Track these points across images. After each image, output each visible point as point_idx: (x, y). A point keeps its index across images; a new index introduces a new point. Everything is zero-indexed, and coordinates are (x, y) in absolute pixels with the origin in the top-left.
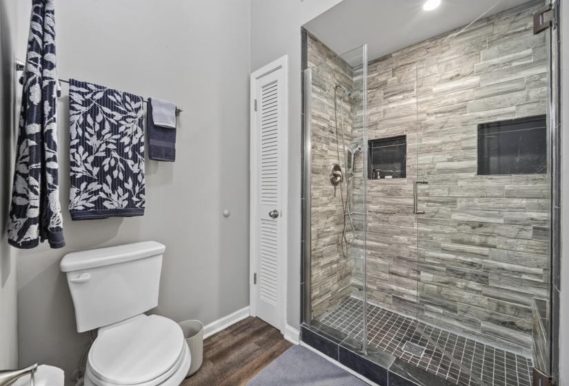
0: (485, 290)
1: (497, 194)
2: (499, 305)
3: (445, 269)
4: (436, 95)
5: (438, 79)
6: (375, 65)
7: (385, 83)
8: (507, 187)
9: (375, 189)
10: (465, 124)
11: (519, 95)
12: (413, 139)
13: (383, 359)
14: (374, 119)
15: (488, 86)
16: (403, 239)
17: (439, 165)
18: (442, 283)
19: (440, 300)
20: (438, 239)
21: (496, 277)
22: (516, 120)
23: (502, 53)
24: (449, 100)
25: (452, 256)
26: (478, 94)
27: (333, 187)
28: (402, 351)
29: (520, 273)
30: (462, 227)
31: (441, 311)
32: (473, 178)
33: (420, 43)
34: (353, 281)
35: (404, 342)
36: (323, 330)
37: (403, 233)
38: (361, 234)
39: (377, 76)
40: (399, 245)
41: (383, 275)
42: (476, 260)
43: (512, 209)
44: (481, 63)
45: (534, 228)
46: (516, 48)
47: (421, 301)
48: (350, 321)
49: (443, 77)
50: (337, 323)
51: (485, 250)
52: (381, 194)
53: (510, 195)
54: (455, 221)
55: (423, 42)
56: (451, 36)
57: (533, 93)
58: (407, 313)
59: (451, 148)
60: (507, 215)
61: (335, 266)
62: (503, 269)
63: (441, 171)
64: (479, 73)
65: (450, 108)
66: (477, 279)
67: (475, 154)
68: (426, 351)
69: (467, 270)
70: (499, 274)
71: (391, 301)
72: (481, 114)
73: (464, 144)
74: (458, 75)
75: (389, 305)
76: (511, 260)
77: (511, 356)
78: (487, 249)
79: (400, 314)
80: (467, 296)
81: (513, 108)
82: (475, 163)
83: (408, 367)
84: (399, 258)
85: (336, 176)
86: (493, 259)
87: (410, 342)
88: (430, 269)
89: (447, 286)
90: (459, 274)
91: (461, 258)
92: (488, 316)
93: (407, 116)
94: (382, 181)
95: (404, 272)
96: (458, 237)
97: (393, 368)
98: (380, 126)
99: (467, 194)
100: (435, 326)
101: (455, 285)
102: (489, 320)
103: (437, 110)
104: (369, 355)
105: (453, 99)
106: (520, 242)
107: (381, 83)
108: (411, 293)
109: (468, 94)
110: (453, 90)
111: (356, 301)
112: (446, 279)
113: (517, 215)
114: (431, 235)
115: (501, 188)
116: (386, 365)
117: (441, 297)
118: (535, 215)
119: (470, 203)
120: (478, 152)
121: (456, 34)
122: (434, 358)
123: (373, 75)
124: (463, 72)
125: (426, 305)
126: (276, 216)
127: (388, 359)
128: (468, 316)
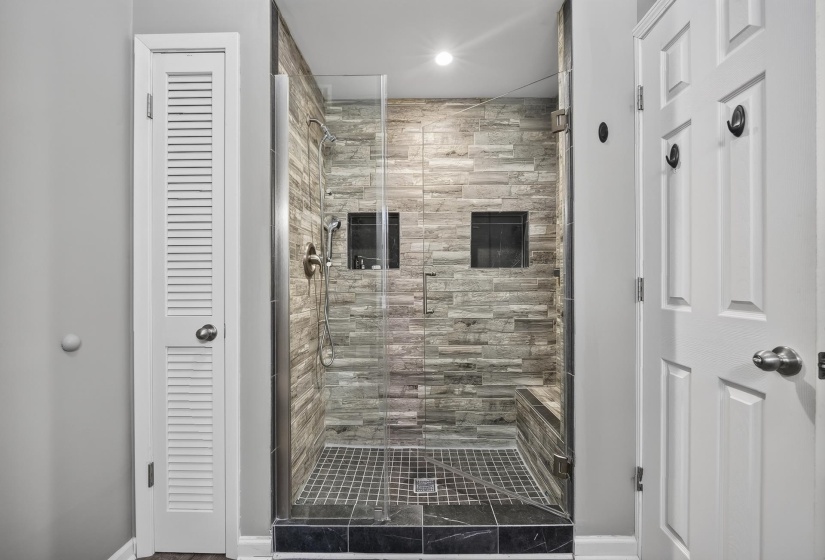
0: (480, 392)
1: (487, 288)
2: (492, 404)
3: (442, 376)
4: (432, 170)
5: (434, 151)
6: (358, 107)
7: (371, 137)
8: (495, 280)
9: (360, 283)
10: (461, 210)
11: (503, 188)
12: (407, 219)
13: (411, 515)
14: (358, 183)
15: (480, 173)
16: (396, 348)
17: (436, 255)
18: (441, 393)
19: (439, 414)
20: (435, 342)
21: (487, 376)
22: (503, 213)
23: (492, 141)
24: (446, 179)
25: (449, 360)
26: (471, 178)
27: (306, 281)
28: (415, 494)
29: (506, 366)
30: (457, 325)
31: (439, 427)
32: (467, 271)
33: (414, 100)
34: (328, 421)
35: (412, 482)
36: (314, 515)
37: (397, 340)
38: (339, 350)
39: (362, 123)
40: (392, 357)
41: (372, 401)
42: (471, 360)
43: (500, 303)
44: (475, 146)
45: (516, 321)
46: (500, 141)
47: (419, 423)
48: (340, 484)
49: (440, 151)
50: (321, 495)
51: (478, 348)
52: (366, 290)
53: (498, 288)
54: (452, 319)
55: (419, 99)
56: (447, 104)
57: (515, 189)
58: (402, 444)
59: (446, 235)
60: (496, 308)
61: (310, 406)
62: (493, 365)
63: (437, 262)
64: (472, 156)
65: (447, 189)
66: (473, 381)
67: (468, 244)
68: (438, 482)
69: (463, 372)
70: (490, 372)
71: (382, 434)
72: (475, 201)
73: (460, 232)
74: (454, 153)
75: (379, 441)
76: (500, 355)
77: (502, 453)
78: (480, 347)
79: (395, 447)
80: (464, 402)
81: (499, 201)
82: (468, 254)
83: (439, 510)
84: (392, 374)
85: (310, 262)
86: (486, 357)
87: (418, 479)
88: (426, 381)
89: (445, 396)
90: (456, 379)
91: (458, 361)
92: (481, 418)
93: (400, 188)
94: (368, 272)
95: (397, 390)
96: (455, 337)
97: (427, 521)
98: (365, 195)
99: (461, 288)
100: (434, 448)
101: (452, 392)
102: (484, 422)
103: (433, 187)
104: (393, 519)
105: (448, 179)
106: (506, 335)
107: (366, 135)
108: (407, 415)
109: (465, 177)
110: (450, 168)
111: (334, 450)
112: (444, 388)
113: (504, 309)
114: (427, 339)
115: (490, 282)
116: (418, 522)
117: (440, 411)
118: (515, 307)
119: (466, 298)
120: (472, 242)
121: (451, 104)
122: (449, 486)
123: (355, 121)
124: (458, 151)
125: (424, 426)
126: (211, 337)
127: (415, 512)
128: (465, 425)
